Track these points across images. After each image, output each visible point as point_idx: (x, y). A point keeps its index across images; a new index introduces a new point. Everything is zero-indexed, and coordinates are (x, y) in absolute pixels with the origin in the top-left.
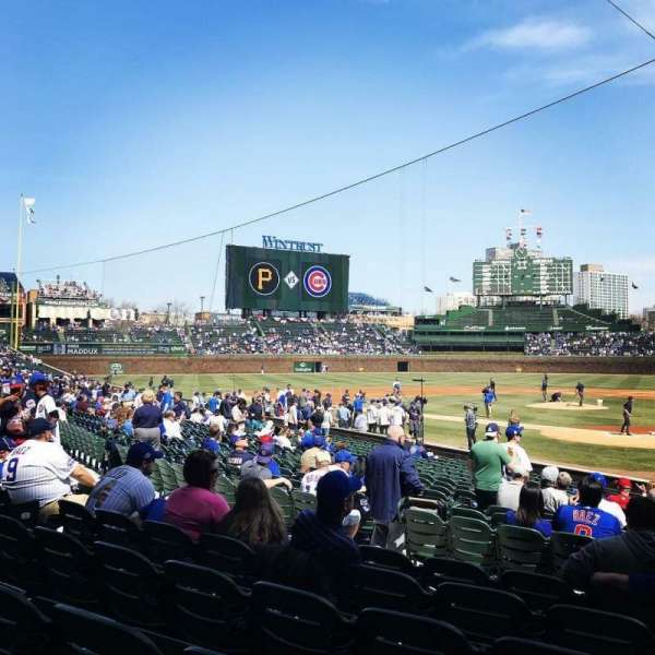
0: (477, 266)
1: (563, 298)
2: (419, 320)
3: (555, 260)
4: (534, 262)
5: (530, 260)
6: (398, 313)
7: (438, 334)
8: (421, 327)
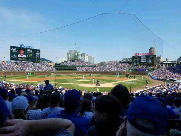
0: (68, 54)
2: (56, 64)
3: (82, 53)
4: (79, 53)
6: (51, 62)
7: (60, 67)
8: (56, 65)
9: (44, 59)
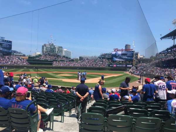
0: (43, 47)
1: (60, 54)
2: (29, 57)
3: (59, 47)
4: (55, 47)
5: (54, 46)
6: (24, 56)
7: (34, 61)
8: (30, 59)
9: (15, 52)
